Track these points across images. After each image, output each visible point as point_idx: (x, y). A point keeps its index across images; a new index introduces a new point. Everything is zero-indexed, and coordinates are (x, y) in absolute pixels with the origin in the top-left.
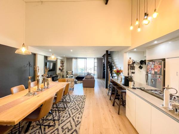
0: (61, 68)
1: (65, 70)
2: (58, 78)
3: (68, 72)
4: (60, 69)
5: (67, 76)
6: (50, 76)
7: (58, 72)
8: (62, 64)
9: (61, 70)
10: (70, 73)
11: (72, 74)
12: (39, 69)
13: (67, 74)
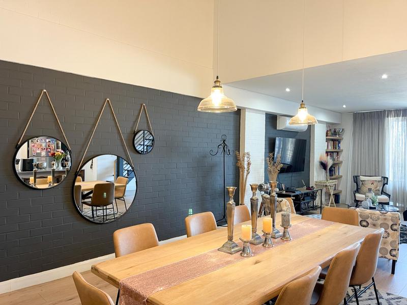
0: (330, 163)
1: (345, 171)
2: (317, 202)
3: (362, 178)
4: (323, 165)
5: (359, 196)
6: (287, 190)
7: (317, 176)
8: (331, 143)
9: (330, 170)
10: (372, 187)
11: (383, 192)
12: (249, 164)
13: (358, 190)
